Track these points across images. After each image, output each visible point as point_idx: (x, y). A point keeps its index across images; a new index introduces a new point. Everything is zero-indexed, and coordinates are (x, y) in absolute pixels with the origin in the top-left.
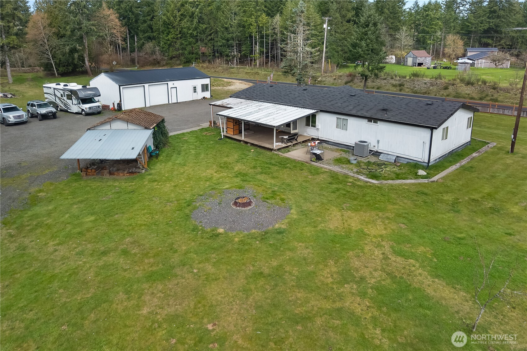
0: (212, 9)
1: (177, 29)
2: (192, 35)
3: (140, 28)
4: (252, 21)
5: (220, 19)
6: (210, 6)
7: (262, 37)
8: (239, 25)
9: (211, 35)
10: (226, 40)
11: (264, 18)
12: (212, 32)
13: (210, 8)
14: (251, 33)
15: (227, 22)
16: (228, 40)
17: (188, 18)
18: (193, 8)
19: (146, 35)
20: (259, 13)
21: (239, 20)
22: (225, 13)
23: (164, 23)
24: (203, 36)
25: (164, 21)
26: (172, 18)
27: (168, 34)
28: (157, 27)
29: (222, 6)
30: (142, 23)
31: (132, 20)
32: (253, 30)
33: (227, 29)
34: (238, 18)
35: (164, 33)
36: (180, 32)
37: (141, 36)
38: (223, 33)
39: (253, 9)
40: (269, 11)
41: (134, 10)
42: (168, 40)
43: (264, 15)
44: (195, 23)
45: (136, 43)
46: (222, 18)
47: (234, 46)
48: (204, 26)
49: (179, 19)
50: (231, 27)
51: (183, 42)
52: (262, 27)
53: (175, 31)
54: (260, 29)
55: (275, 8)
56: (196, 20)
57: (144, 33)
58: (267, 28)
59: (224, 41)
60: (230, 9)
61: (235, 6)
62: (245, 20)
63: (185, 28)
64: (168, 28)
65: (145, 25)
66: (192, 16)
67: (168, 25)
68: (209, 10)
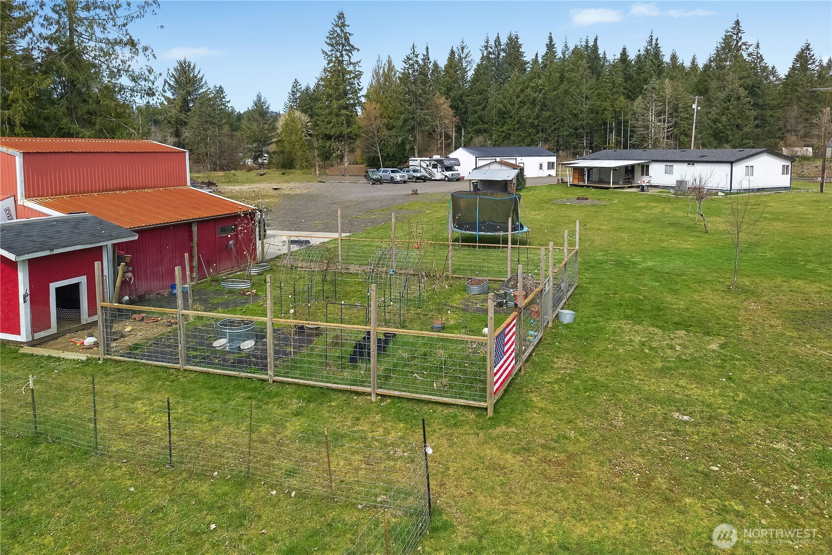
0: (558, 94)
1: (515, 119)
2: (532, 125)
3: (468, 120)
4: (607, 105)
5: (568, 104)
6: (556, 90)
7: (619, 124)
8: (591, 111)
9: (555, 124)
10: (574, 129)
11: (622, 101)
12: (556, 120)
13: (555, 93)
14: (605, 119)
15: (576, 108)
16: (576, 129)
17: (528, 104)
18: (535, 93)
19: (476, 127)
20: (616, 96)
21: (592, 105)
22: (574, 97)
23: (499, 112)
24: (547, 126)
25: (500, 109)
26: (509, 105)
27: (503, 125)
28: (490, 118)
29: (571, 90)
30: (472, 114)
31: (461, 111)
32: (608, 115)
33: (575, 115)
34: (589, 102)
35: (498, 125)
36: (518, 122)
37: (469, 129)
38: (570, 120)
39: (608, 91)
40: (630, 94)
41: (464, 98)
42: (503, 132)
43: (622, 98)
44: (537, 110)
45: (463, 138)
46: (570, 103)
47: (583, 137)
48: (548, 114)
49: (517, 107)
50: (581, 113)
51: (521, 133)
52: (620, 112)
53: (512, 121)
54: (616, 115)
55: (638, 90)
56: (538, 108)
57: (473, 125)
58: (626, 114)
59: (571, 130)
60: (581, 93)
61: (586, 89)
62: (598, 104)
63: (524, 117)
64: (503, 118)
65: (476, 116)
66: (534, 102)
67: (503, 115)
68: (554, 96)
